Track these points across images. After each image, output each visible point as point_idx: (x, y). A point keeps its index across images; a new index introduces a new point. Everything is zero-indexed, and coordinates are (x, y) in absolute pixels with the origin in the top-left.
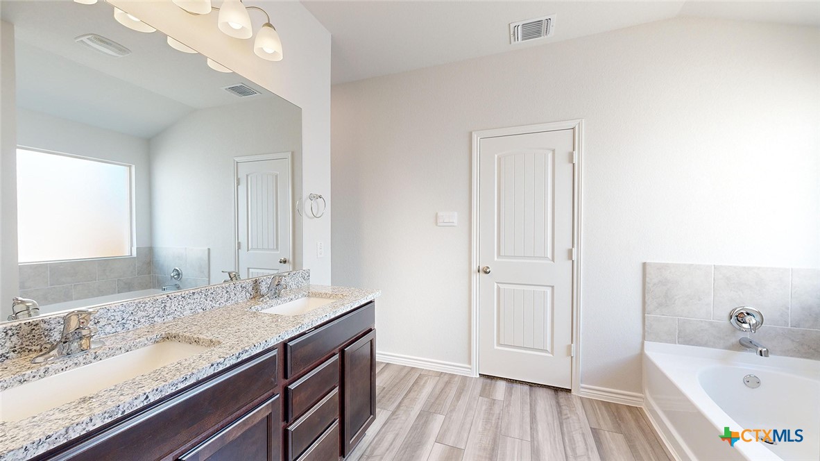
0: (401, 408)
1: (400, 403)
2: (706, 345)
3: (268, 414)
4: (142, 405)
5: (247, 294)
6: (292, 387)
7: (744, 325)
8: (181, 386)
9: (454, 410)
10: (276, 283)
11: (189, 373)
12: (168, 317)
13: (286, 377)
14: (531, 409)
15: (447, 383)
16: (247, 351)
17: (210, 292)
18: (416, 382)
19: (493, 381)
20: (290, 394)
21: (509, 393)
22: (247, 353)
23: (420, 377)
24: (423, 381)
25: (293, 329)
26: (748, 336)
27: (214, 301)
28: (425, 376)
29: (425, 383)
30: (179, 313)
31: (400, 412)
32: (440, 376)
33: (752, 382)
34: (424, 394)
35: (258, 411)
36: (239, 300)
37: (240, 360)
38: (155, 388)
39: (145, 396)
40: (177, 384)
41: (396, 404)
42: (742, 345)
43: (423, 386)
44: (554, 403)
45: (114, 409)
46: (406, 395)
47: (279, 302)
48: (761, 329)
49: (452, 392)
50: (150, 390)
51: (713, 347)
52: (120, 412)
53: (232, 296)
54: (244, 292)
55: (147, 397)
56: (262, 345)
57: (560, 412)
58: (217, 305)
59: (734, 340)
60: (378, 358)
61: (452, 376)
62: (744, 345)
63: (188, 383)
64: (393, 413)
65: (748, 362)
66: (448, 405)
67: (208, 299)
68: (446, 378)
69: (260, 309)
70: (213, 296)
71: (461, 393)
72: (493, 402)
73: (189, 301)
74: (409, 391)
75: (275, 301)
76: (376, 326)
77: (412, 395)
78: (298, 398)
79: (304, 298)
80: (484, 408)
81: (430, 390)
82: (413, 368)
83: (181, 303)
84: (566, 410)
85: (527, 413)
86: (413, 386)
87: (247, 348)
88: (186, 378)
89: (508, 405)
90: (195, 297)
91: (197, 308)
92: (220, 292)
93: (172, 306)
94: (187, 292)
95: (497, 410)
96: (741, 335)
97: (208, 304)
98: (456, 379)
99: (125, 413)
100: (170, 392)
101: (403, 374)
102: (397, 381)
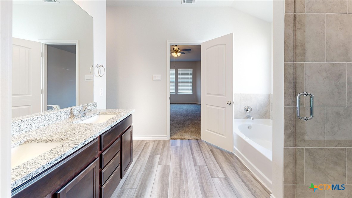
0: (141, 156)
1: (140, 154)
2: (239, 118)
3: (94, 167)
4: (41, 171)
5: (67, 116)
6: (103, 154)
7: (248, 111)
8: (60, 160)
9: (163, 152)
10: (84, 109)
11: (63, 154)
12: (22, 131)
13: (101, 150)
14: (190, 147)
15: (158, 144)
16: (87, 140)
17: (47, 116)
18: (145, 145)
19: (175, 140)
20: (103, 157)
21: (182, 143)
22: (87, 141)
23: (147, 143)
24: (148, 145)
25: (105, 128)
26: (248, 114)
27: (49, 121)
28: (148, 142)
29: (149, 145)
30: (28, 129)
31: (141, 157)
32: (154, 141)
33: (250, 127)
34: (149, 149)
35: (91, 166)
36: (63, 119)
37: (84, 145)
38: (48, 163)
39: (43, 167)
40: (58, 159)
41: (139, 155)
42: (247, 117)
43: (149, 146)
44: (197, 143)
45: (28, 175)
46: (142, 151)
47: (86, 118)
48: (251, 112)
49: (161, 146)
50: (45, 164)
51: (241, 119)
52: (31, 177)
53: (59, 118)
54: (65, 115)
55: (44, 167)
56: (93, 137)
57: (200, 146)
58: (51, 123)
59: (245, 116)
60: (134, 139)
61: (160, 141)
62: (248, 117)
63: (63, 158)
64: (138, 158)
65: (249, 122)
66: (160, 151)
67: (46, 120)
68: (157, 142)
69: (77, 122)
70: (49, 118)
71: (164, 146)
72: (177, 147)
73: (35, 122)
74: (143, 149)
75: (83, 118)
76: (132, 125)
77: (144, 150)
78: (106, 158)
79: (97, 116)
80: (174, 149)
81: (152, 147)
82: (143, 140)
83: (30, 123)
84: (201, 145)
85: (189, 148)
86: (144, 147)
87: (87, 139)
88: (62, 156)
89: (182, 147)
90: (38, 119)
91: (40, 125)
92: (52, 116)
93: (24, 126)
94: (34, 117)
95: (179, 149)
96: (247, 114)
97: (46, 123)
98: (161, 141)
99: (33, 177)
100: (55, 163)
101: (139, 143)
102: (137, 146)
